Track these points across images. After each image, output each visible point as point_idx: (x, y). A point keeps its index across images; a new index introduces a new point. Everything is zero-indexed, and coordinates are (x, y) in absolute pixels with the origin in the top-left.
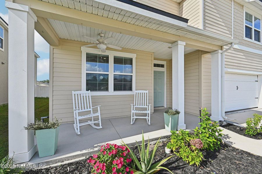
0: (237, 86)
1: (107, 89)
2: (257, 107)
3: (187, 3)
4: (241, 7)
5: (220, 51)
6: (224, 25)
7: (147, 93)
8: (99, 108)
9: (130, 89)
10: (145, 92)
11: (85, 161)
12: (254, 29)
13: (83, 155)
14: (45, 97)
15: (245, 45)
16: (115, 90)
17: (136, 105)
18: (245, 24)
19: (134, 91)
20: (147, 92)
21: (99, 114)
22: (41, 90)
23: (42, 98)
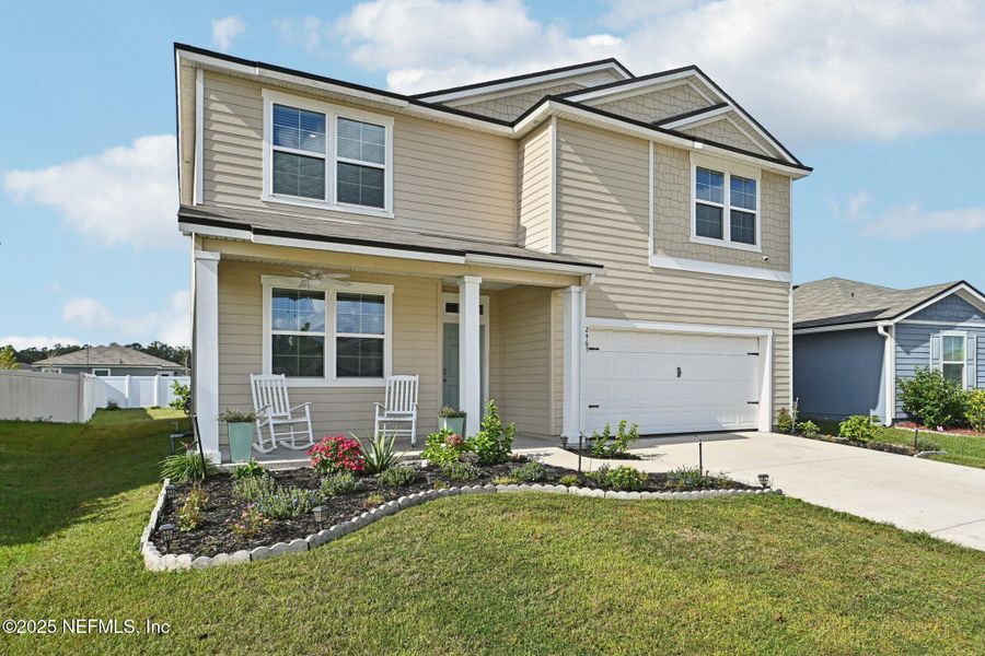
0: (679, 369)
1: (320, 373)
2: (757, 430)
3: (535, 146)
4: (683, 156)
5: (574, 289)
6: (624, 211)
7: (415, 383)
8: (307, 408)
9: (380, 373)
10: (412, 378)
11: (296, 471)
12: (732, 211)
13: (292, 464)
14: (32, 420)
15: (694, 256)
16: (339, 374)
17: (388, 409)
18: (694, 200)
19: (389, 378)
20: (416, 378)
21: (308, 418)
22: (11, 387)
23: (17, 422)
